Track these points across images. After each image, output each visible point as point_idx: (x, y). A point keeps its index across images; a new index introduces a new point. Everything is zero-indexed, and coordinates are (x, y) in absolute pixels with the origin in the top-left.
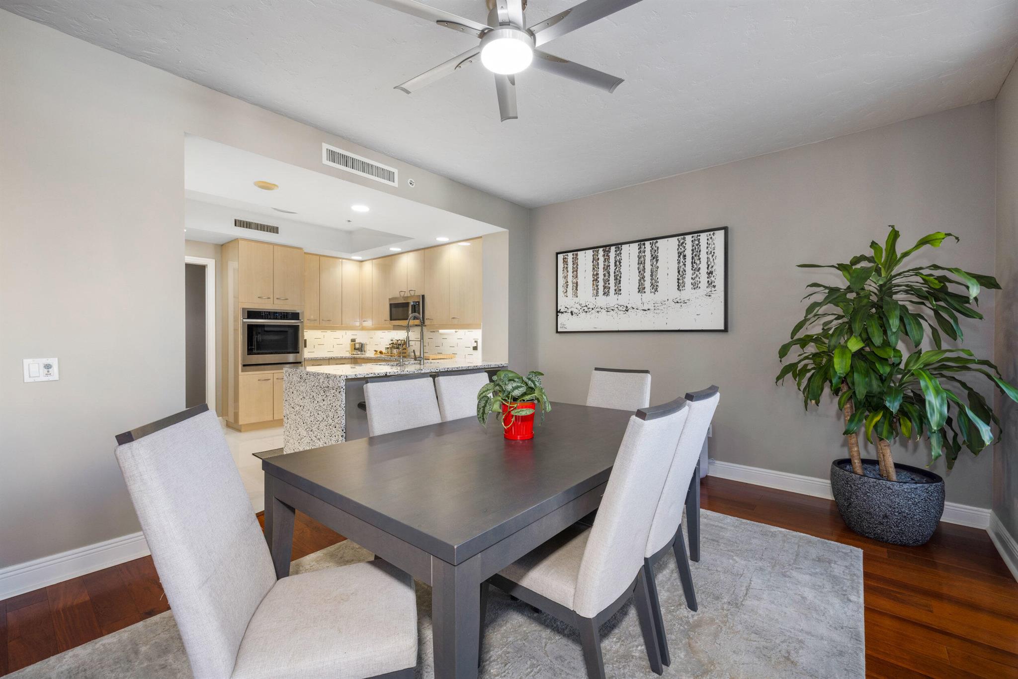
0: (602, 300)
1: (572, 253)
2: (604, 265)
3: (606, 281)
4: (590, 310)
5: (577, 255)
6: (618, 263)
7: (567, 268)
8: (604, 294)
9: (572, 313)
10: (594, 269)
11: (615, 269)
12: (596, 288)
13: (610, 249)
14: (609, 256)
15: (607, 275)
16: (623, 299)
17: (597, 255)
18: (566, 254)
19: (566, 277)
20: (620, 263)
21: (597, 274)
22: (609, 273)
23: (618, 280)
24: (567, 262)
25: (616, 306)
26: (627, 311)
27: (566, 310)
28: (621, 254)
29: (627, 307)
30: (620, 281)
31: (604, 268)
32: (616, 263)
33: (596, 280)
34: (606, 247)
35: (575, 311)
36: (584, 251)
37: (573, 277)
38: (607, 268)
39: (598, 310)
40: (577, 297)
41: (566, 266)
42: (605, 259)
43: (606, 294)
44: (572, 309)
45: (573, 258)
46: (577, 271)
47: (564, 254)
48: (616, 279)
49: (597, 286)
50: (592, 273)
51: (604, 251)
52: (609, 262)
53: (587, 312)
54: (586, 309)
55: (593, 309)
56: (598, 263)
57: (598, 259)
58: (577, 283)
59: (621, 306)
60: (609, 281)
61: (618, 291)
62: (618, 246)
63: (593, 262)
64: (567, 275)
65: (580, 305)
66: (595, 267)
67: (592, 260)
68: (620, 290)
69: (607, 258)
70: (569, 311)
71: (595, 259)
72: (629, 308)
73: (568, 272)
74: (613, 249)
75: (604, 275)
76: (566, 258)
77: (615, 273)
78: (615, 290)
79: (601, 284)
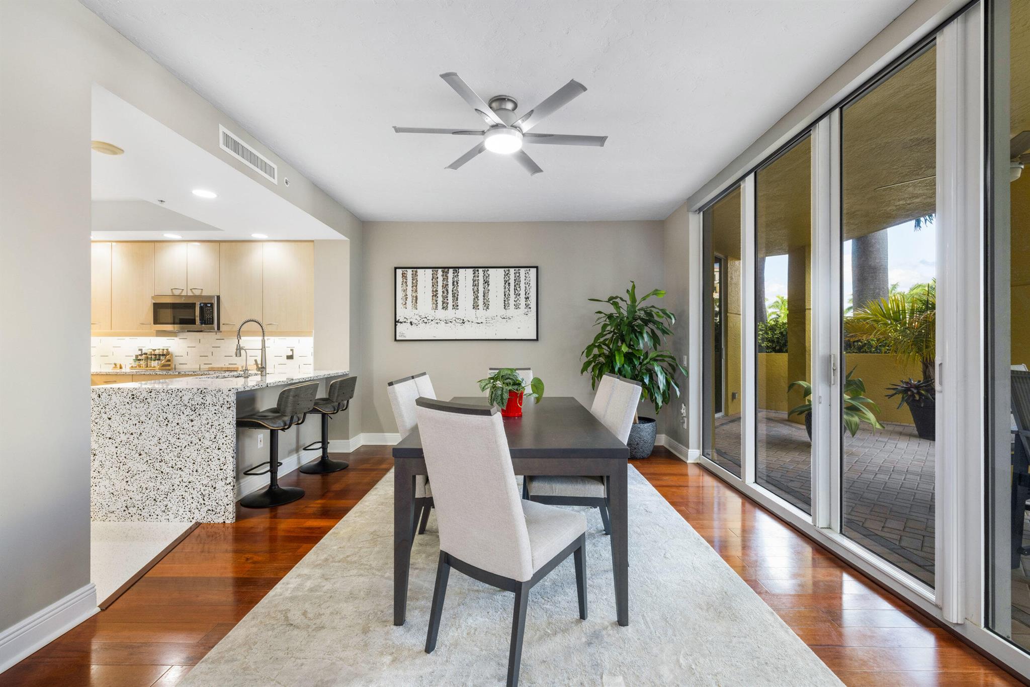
0: (441, 314)
1: (412, 270)
2: (443, 283)
3: (445, 297)
4: (429, 321)
5: (416, 272)
6: (455, 283)
7: (406, 282)
8: (443, 308)
9: (411, 323)
10: (433, 286)
11: (453, 288)
12: (435, 302)
13: (448, 270)
14: (447, 277)
15: (446, 292)
16: (460, 313)
17: (437, 275)
18: (405, 270)
19: (405, 291)
20: (457, 283)
21: (437, 291)
22: (447, 291)
23: (455, 297)
24: (406, 277)
25: (454, 319)
26: (464, 323)
27: (405, 320)
28: (458, 276)
29: (463, 320)
30: (457, 298)
31: (443, 286)
32: (453, 282)
33: (435, 294)
34: (445, 269)
35: (414, 321)
36: (424, 270)
37: (412, 291)
38: (445, 286)
39: (437, 321)
40: (417, 309)
41: (405, 280)
42: (444, 279)
43: (445, 308)
44: (412, 320)
45: (412, 274)
46: (416, 286)
47: (403, 270)
48: (454, 296)
49: (436, 301)
50: (432, 289)
51: (443, 272)
52: (447, 281)
53: (426, 323)
54: (426, 321)
55: (432, 320)
56: (437, 281)
57: (438, 278)
58: (416, 297)
59: (458, 319)
60: (447, 297)
61: (455, 307)
62: (456, 269)
63: (432, 280)
64: (406, 289)
65: (420, 316)
66: (435, 284)
67: (431, 278)
68: (458, 306)
69: (445, 278)
70: (409, 321)
71: (434, 278)
72: (465, 320)
73: (407, 286)
74: (451, 271)
75: (443, 292)
76: (405, 273)
77: (453, 291)
78: (453, 306)
79: (440, 299)
